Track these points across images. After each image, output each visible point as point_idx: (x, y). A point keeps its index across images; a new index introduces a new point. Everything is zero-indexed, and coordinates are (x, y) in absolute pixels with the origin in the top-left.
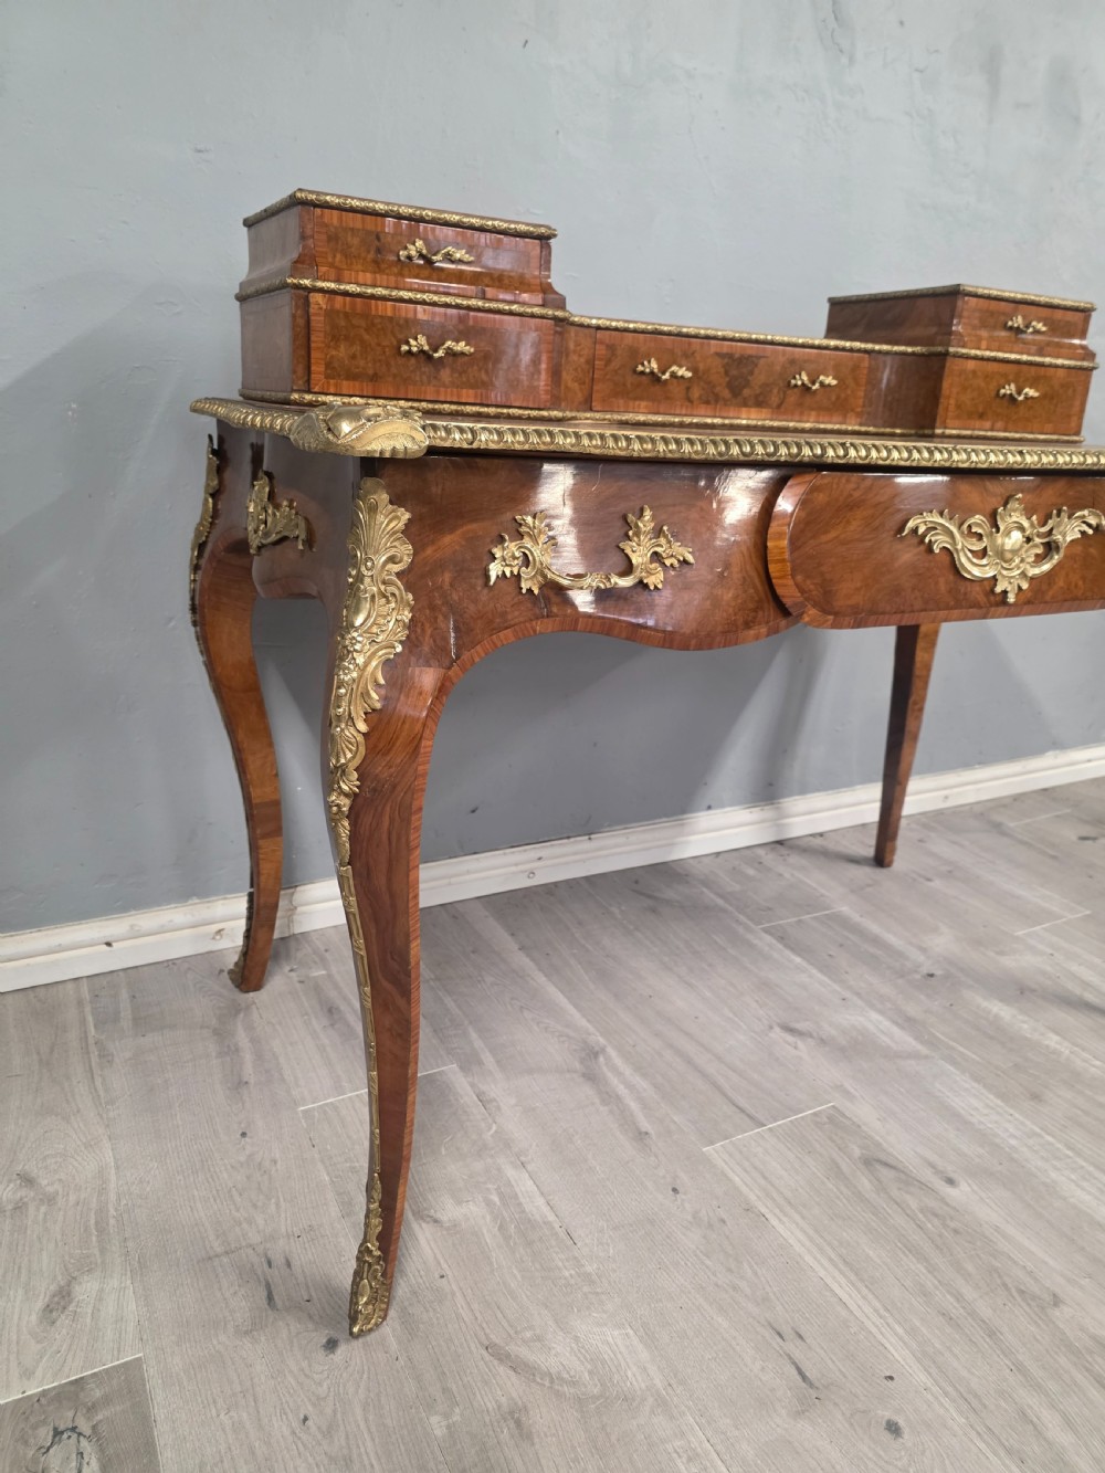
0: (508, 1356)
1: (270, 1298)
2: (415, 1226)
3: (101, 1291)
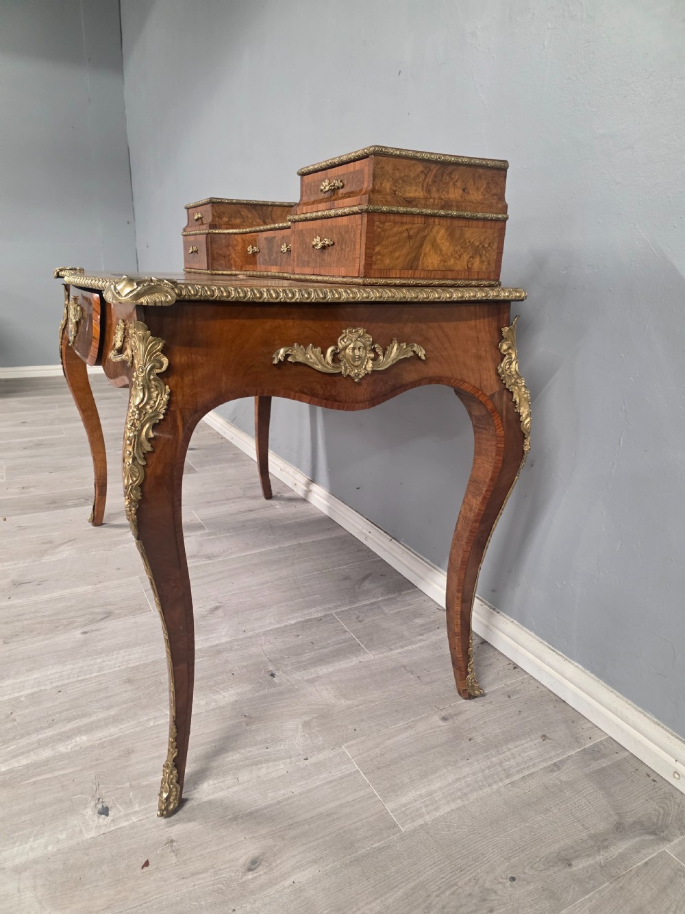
0: (69, 542)
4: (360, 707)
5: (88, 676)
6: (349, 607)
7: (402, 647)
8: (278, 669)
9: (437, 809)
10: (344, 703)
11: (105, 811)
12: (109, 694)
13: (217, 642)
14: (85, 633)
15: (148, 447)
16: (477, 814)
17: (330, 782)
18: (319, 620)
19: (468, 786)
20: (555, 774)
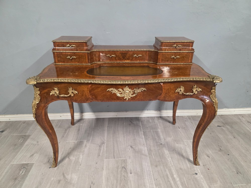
0: (64, 175)
1: (49, 161)
2: (67, 158)
3: (36, 155)
6: (142, 128)
7: (158, 126)
8: (160, 143)
10: (172, 137)
11: (196, 174)
12: (160, 170)
14: (131, 173)
18: (144, 133)
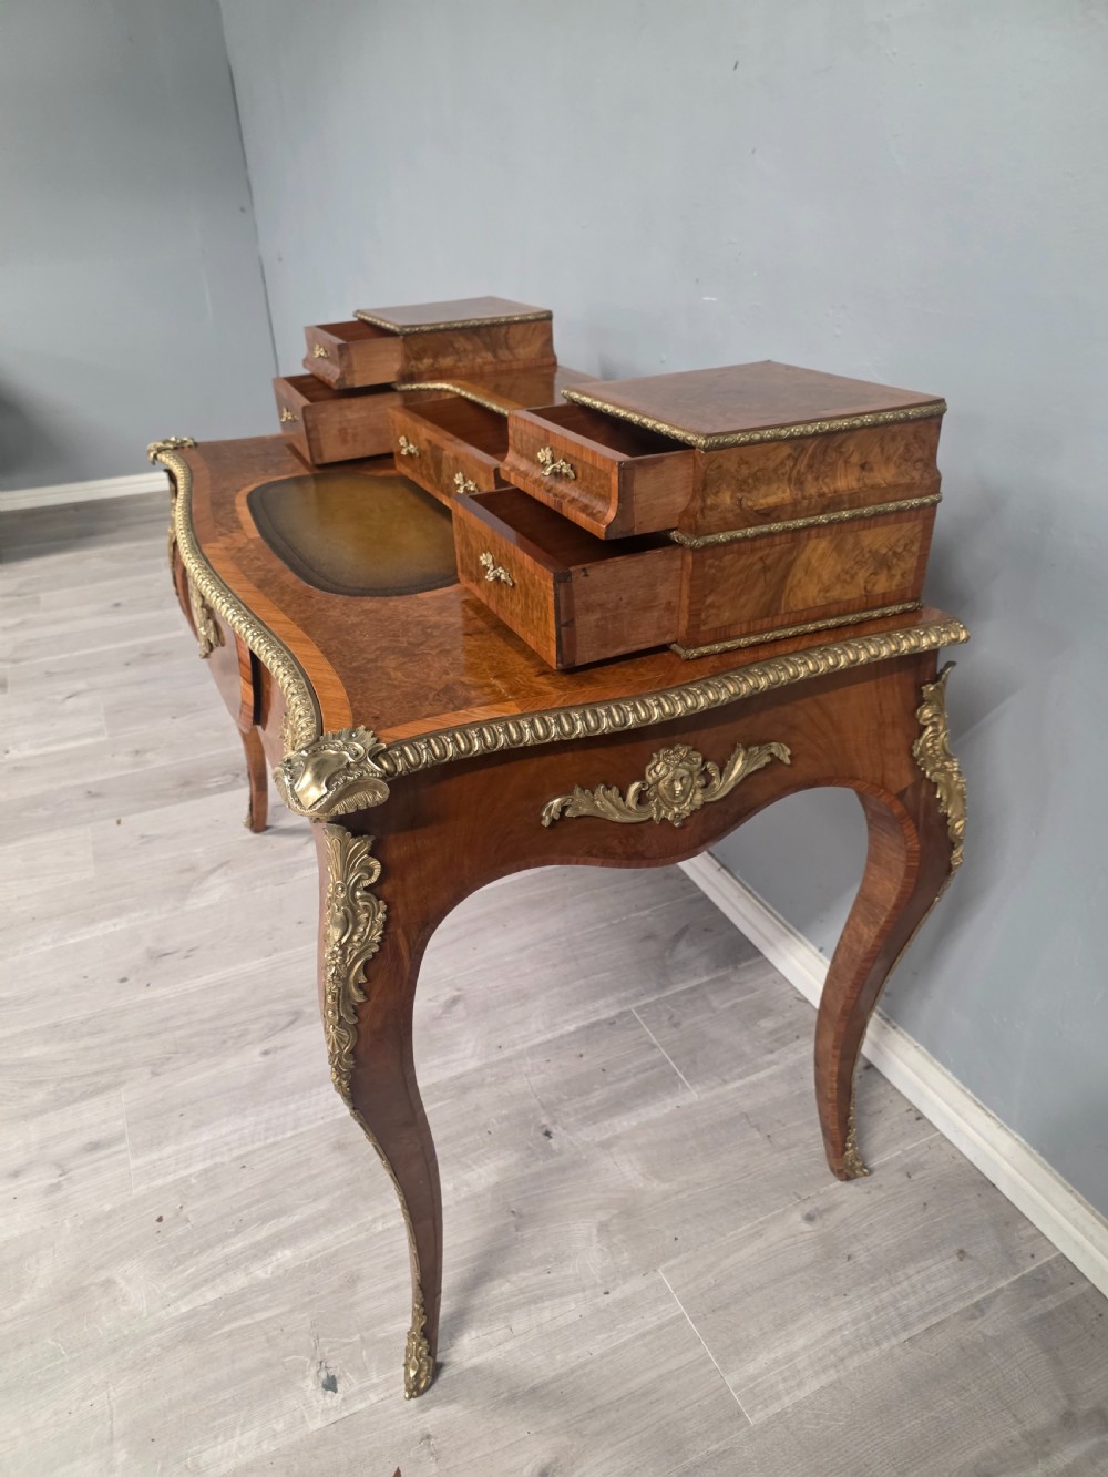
0: (220, 867)
4: (680, 1196)
5: (279, 1138)
6: (657, 997)
7: (741, 1078)
8: (555, 1122)
9: (800, 1385)
10: (658, 1187)
11: (330, 1385)
12: (314, 1172)
13: (460, 1070)
14: (266, 1053)
15: (358, 997)
16: (858, 1396)
17: (643, 1335)
18: (611, 1022)
19: (846, 1343)
20: (976, 1323)
